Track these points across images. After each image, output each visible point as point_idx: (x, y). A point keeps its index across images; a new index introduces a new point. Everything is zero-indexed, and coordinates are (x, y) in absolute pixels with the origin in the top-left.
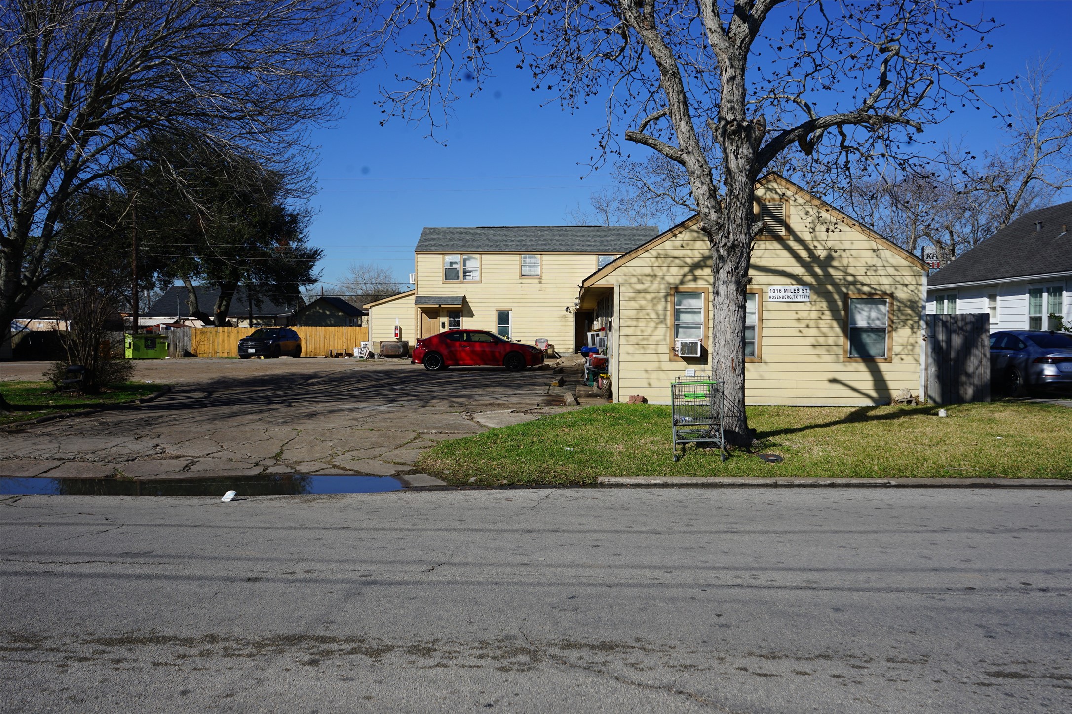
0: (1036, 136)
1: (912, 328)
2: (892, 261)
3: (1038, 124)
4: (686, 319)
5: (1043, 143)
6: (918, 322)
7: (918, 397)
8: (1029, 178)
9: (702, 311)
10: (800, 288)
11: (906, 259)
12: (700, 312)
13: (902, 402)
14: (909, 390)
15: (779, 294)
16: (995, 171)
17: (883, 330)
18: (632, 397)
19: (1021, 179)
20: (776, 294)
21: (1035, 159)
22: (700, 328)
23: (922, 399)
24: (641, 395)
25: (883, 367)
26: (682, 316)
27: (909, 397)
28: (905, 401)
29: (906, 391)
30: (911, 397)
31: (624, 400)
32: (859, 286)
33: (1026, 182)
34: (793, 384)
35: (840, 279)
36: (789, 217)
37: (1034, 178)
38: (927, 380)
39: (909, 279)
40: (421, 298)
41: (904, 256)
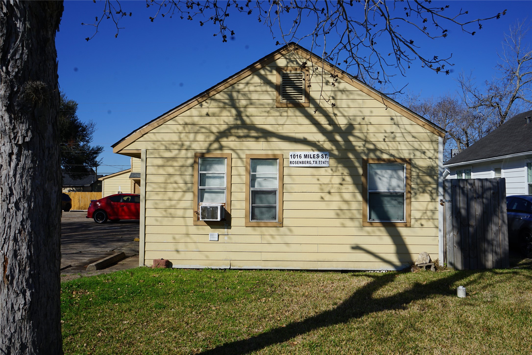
0: (518, 71)
1: (431, 194)
2: (409, 128)
3: (519, 64)
4: (211, 184)
5: (522, 76)
6: (437, 189)
7: (437, 261)
8: (514, 98)
9: (225, 175)
10: (320, 154)
11: (423, 126)
12: (223, 177)
13: (421, 267)
14: (428, 255)
15: (299, 160)
16: (492, 93)
17: (402, 195)
18: (155, 261)
19: (510, 98)
20: (296, 159)
21: (518, 86)
22: (223, 193)
23: (441, 263)
24: (166, 258)
25: (403, 231)
26: (208, 181)
27: (428, 261)
28: (424, 266)
29: (425, 256)
30: (430, 261)
31: (149, 263)
32: (378, 153)
33: (513, 101)
34: (314, 248)
35: (360, 147)
36: (309, 86)
37: (518, 97)
38: (445, 245)
39: (426, 146)
40: (134, 174)
41: (421, 123)
